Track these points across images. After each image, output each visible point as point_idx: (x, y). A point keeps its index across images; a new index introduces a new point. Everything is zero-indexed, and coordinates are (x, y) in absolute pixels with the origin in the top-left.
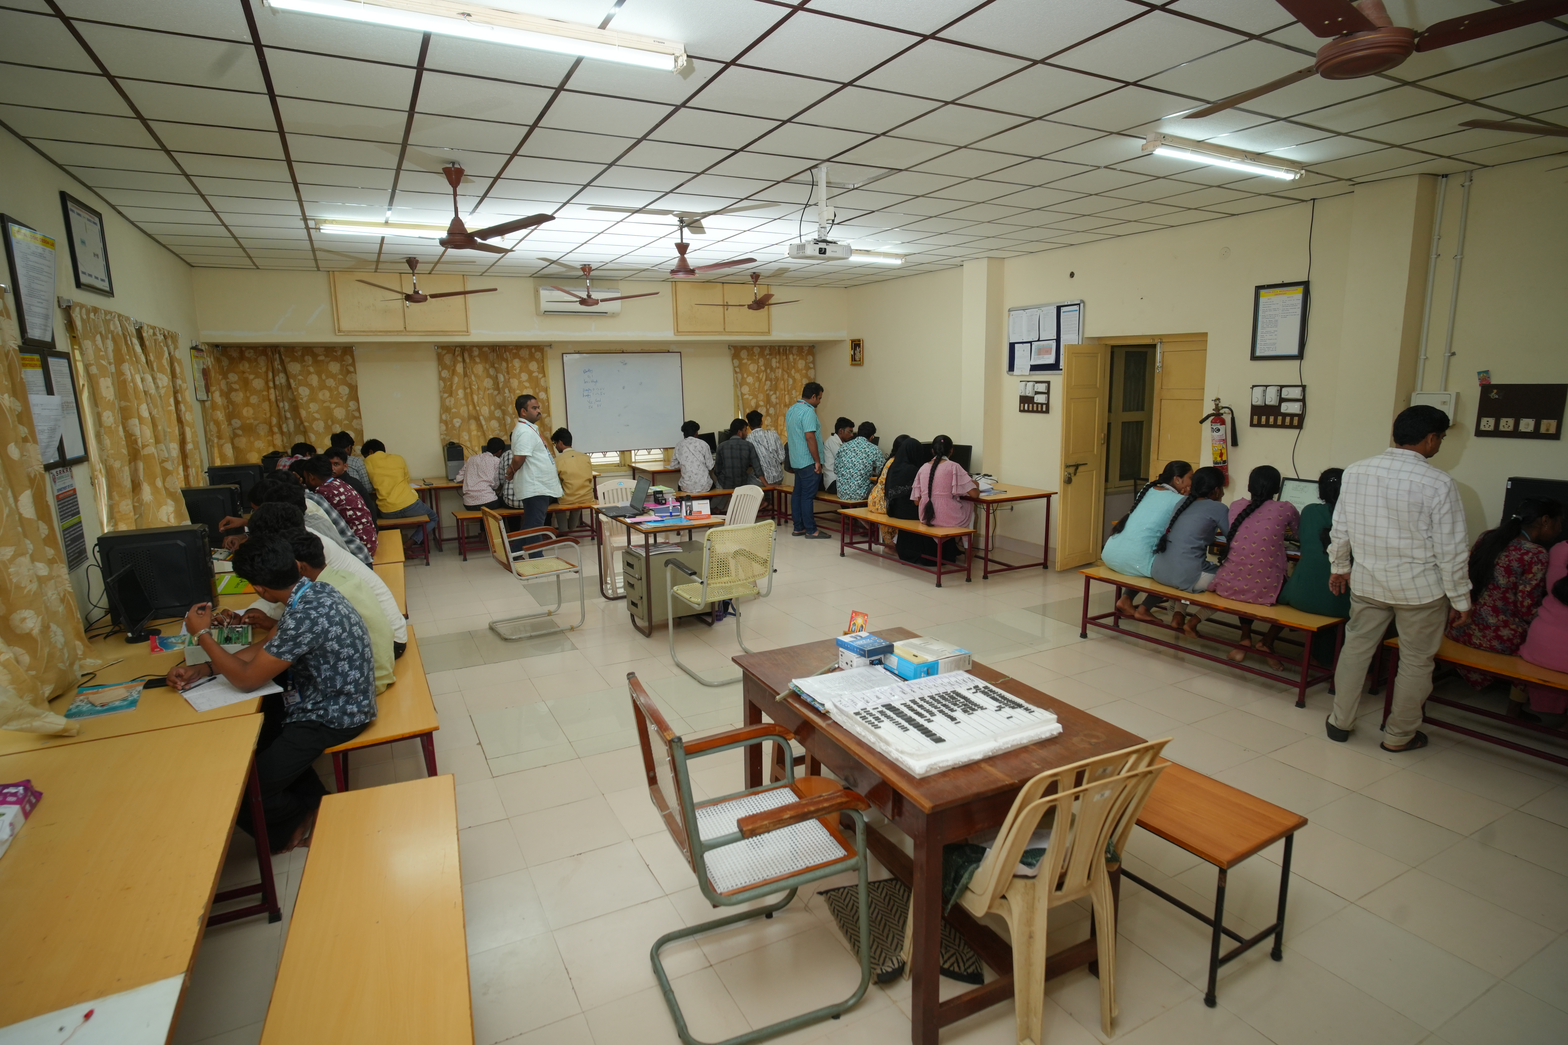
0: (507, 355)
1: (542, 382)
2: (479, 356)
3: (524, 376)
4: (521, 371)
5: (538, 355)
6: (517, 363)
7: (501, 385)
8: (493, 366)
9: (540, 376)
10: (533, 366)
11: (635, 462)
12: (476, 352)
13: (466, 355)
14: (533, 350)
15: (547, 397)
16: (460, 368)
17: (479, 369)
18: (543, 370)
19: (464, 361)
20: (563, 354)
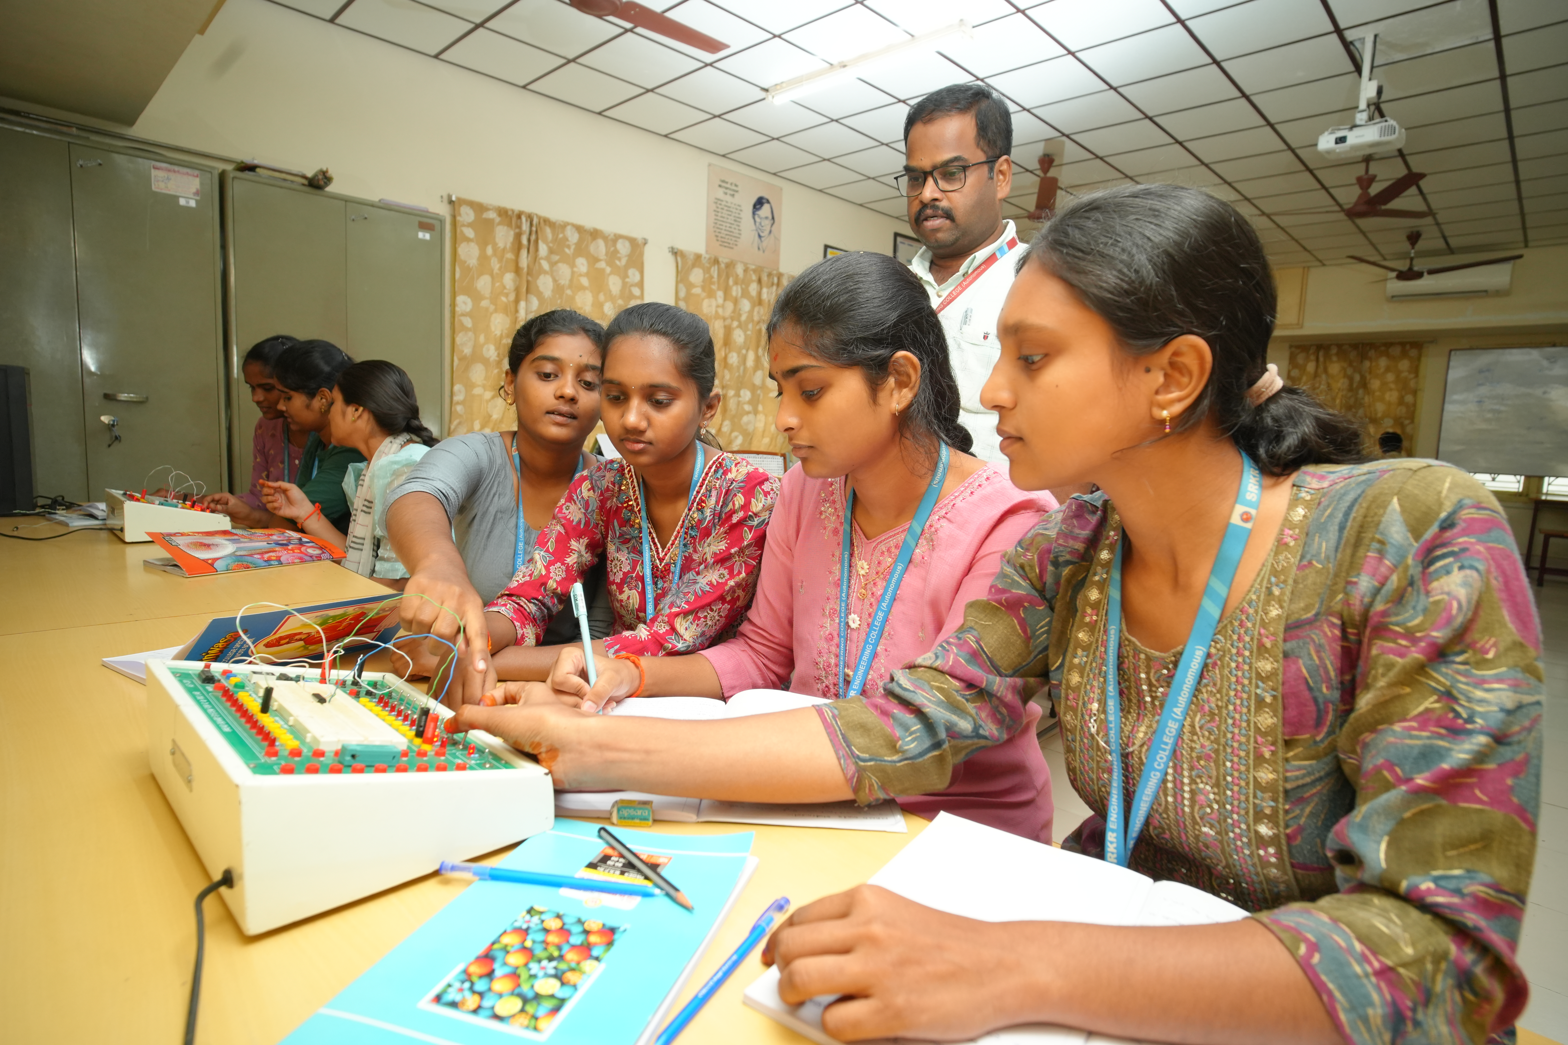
0: (1372, 353)
1: (1412, 384)
2: (1337, 354)
3: (1390, 377)
4: (1388, 369)
5: (1413, 353)
6: (1383, 362)
7: (1355, 385)
8: (1350, 365)
9: (1412, 376)
10: (1404, 365)
11: (1547, 494)
12: (1334, 350)
13: (1321, 354)
14: (1408, 347)
15: (1415, 401)
16: (1311, 367)
17: (1335, 368)
18: (1415, 370)
19: (1317, 360)
20: (1451, 351)
